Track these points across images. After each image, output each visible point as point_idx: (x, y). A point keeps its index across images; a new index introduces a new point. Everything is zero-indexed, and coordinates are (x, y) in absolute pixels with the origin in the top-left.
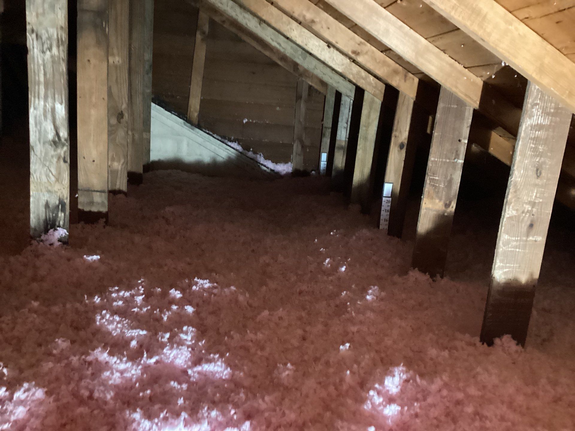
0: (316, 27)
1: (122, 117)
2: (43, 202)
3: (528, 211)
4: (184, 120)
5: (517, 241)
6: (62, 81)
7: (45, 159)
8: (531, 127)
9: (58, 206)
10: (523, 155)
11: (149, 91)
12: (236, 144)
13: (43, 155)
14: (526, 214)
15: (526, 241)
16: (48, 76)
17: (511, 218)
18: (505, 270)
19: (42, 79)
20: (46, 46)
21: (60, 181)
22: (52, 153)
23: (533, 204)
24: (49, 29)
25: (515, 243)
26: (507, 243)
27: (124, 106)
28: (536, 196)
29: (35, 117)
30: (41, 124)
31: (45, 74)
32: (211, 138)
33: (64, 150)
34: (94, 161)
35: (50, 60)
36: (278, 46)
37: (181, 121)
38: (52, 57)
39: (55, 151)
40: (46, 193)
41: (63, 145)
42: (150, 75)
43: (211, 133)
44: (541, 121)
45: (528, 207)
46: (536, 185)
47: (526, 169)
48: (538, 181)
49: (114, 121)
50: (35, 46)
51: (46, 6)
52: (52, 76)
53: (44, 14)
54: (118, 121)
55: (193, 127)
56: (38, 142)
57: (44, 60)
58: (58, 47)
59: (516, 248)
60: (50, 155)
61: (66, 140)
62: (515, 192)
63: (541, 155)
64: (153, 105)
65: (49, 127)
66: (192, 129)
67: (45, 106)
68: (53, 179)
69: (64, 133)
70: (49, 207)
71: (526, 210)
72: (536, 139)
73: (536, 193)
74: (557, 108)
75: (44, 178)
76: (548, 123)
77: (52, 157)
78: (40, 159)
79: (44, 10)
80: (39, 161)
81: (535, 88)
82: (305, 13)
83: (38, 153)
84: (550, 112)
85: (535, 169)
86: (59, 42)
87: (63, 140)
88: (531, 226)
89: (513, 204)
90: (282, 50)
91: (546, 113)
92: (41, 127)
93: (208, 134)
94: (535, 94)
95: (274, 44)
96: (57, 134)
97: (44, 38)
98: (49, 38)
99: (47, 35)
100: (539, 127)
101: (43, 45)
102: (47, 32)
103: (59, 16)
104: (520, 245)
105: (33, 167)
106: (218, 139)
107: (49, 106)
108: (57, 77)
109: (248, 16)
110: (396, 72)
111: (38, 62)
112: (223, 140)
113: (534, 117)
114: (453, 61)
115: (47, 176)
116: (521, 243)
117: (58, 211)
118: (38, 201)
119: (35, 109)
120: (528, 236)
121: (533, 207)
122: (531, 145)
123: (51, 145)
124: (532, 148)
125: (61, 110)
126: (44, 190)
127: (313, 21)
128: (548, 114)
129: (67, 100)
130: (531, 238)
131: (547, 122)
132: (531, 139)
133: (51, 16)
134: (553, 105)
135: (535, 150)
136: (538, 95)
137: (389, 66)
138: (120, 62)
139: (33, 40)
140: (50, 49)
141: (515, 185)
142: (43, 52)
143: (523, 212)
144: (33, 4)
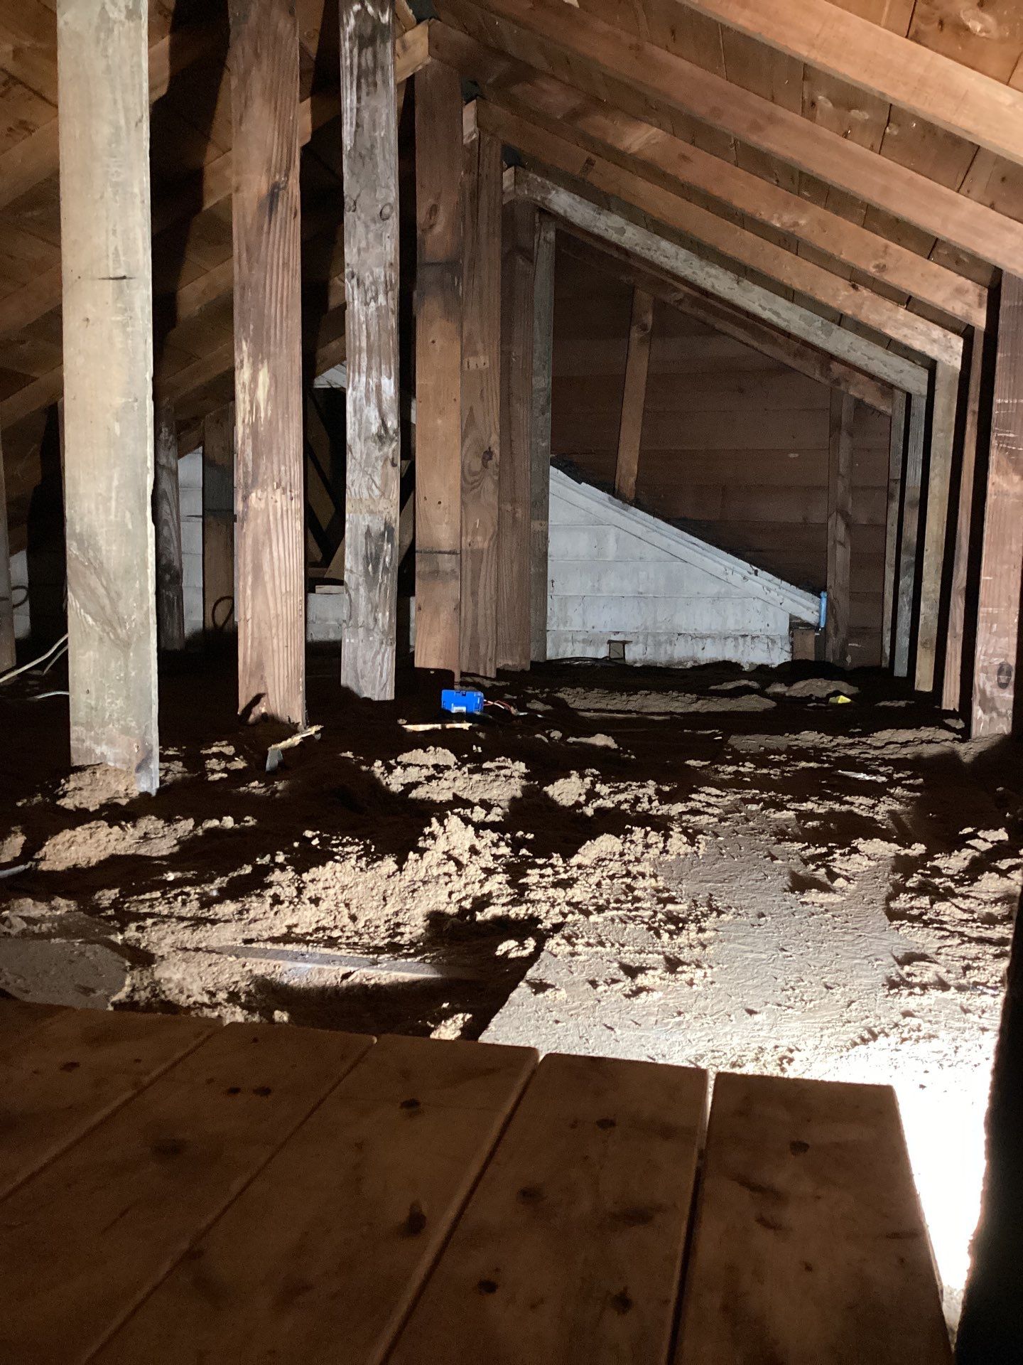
1: (490, 458)
2: (362, 530)
4: (609, 493)
6: (392, 343)
7: (367, 463)
9: (383, 534)
13: (364, 457)
16: (372, 338)
19: (364, 344)
20: (369, 295)
21: (386, 494)
22: (377, 453)
24: (374, 269)
29: (354, 402)
30: (361, 410)
31: (368, 337)
33: (393, 448)
34: (440, 503)
35: (375, 314)
36: (773, 318)
37: (604, 495)
38: (378, 309)
39: (380, 450)
40: (367, 515)
41: (392, 440)
49: (477, 465)
50: (356, 297)
51: (371, 236)
52: (377, 338)
53: (367, 249)
54: (482, 462)
55: (626, 505)
56: (357, 440)
57: (366, 315)
58: (386, 293)
60: (374, 456)
61: (395, 432)
65: (372, 414)
66: (624, 509)
67: (367, 383)
68: (377, 492)
69: (393, 423)
70: (370, 536)
75: (365, 494)
77: (377, 459)
78: (360, 464)
79: (368, 243)
80: (358, 467)
83: (358, 456)
86: (388, 286)
87: (391, 432)
90: (784, 325)
92: (361, 416)
96: (384, 424)
97: (367, 283)
98: (374, 283)
99: (371, 278)
101: (366, 292)
102: (372, 273)
103: (388, 248)
105: (350, 477)
107: (372, 384)
108: (384, 336)
111: (359, 319)
115: (369, 488)
117: (383, 541)
118: (356, 528)
119: (354, 389)
123: (375, 442)
125: (389, 387)
126: (364, 511)
129: (398, 371)
133: (378, 250)
139: (353, 288)
140: (375, 298)
142: (367, 304)
144: (354, 237)
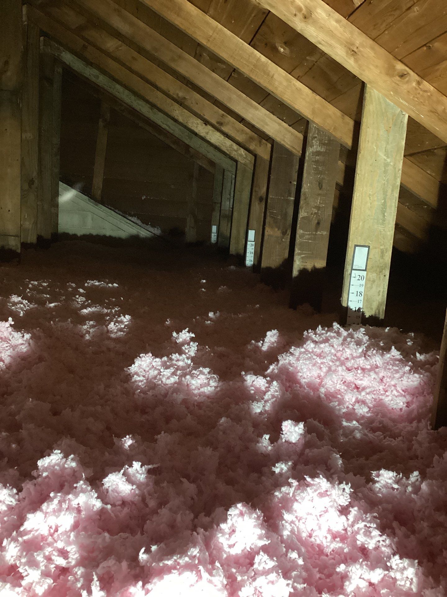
0: (188, 103)
1: (33, 184)
3: (315, 213)
4: (88, 196)
5: (309, 235)
8: (313, 153)
10: (309, 173)
11: (56, 170)
12: (136, 218)
14: (314, 216)
15: (316, 235)
17: (303, 218)
18: (302, 256)
23: (318, 208)
25: (307, 236)
26: (302, 236)
27: (35, 174)
28: (320, 203)
32: (113, 212)
34: (9, 211)
36: (167, 128)
37: (86, 197)
42: (59, 157)
43: (113, 208)
44: (319, 149)
45: (315, 211)
46: (319, 195)
47: (311, 183)
48: (320, 192)
49: (26, 187)
54: (29, 186)
55: (96, 203)
59: (309, 240)
62: (305, 199)
63: (321, 173)
64: (60, 183)
66: (96, 205)
71: (314, 213)
72: (317, 162)
73: (320, 200)
74: (329, 140)
76: (325, 151)
81: (313, 126)
82: (177, 92)
84: (325, 143)
85: (318, 183)
88: (318, 223)
89: (304, 208)
90: (171, 132)
91: (322, 144)
93: (110, 209)
94: (314, 130)
95: (164, 126)
100: (318, 153)
104: (311, 237)
106: (120, 214)
109: (141, 102)
110: (251, 138)
112: (123, 215)
113: (314, 146)
114: (281, 121)
116: (312, 236)
120: (316, 231)
121: (318, 210)
122: (314, 166)
124: (314, 168)
127: (185, 98)
128: (324, 144)
130: (319, 233)
131: (323, 150)
132: (313, 161)
134: (326, 138)
135: (317, 169)
136: (315, 131)
137: (247, 134)
138: (32, 137)
141: (305, 194)
143: (312, 214)
